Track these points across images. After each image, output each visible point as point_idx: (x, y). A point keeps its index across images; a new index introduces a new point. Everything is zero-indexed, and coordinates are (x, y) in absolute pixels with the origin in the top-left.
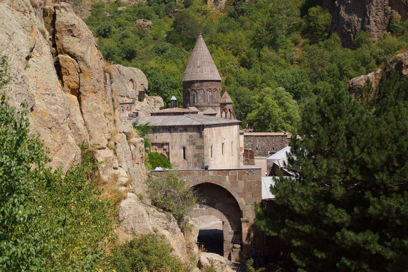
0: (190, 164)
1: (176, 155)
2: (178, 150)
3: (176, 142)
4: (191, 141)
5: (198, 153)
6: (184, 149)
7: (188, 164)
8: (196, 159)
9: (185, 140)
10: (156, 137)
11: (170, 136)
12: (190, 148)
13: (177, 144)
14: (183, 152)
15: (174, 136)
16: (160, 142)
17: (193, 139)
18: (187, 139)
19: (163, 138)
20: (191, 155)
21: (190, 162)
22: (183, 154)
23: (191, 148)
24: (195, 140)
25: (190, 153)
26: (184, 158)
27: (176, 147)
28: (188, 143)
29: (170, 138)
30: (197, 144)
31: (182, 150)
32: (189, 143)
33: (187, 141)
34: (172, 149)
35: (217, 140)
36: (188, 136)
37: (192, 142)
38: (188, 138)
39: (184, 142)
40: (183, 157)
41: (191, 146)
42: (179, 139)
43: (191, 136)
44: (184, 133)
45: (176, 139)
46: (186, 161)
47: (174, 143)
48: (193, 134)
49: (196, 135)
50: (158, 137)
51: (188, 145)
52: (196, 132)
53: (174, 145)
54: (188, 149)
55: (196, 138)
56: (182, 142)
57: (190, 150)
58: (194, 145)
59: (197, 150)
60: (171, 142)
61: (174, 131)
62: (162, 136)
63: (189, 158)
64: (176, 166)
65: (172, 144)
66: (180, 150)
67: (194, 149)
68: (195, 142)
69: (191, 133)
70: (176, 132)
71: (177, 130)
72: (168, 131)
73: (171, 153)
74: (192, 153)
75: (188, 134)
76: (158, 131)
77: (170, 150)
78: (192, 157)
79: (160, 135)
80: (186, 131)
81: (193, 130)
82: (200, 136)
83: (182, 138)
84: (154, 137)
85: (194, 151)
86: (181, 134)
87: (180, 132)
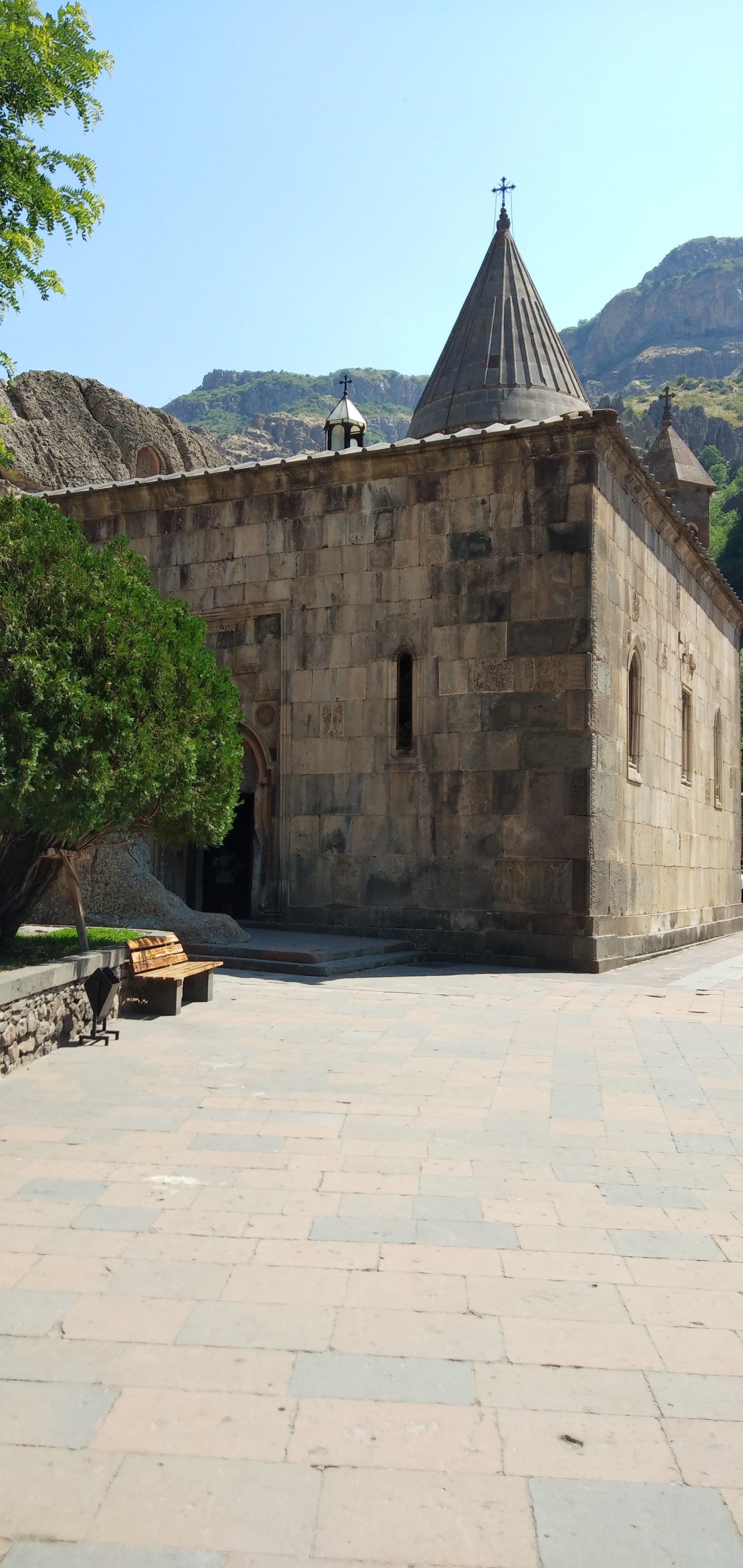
0: (455, 789)
1: (333, 715)
2: (357, 670)
3: (336, 606)
4: (473, 585)
5: (527, 685)
6: (406, 658)
7: (434, 787)
8: (512, 741)
9: (413, 582)
10: (184, 576)
11: (291, 559)
12: (459, 643)
13: (349, 618)
14: (392, 690)
15: (324, 555)
16: (212, 608)
17: (493, 562)
18: (435, 570)
19: (239, 578)
20: (465, 712)
21: (459, 773)
22: (392, 708)
23: (470, 646)
24: (504, 569)
25: (461, 688)
26: (405, 739)
27: (338, 642)
28: (445, 600)
29: (289, 570)
30: (521, 612)
31: (391, 669)
32: (455, 606)
33: (435, 589)
34: (304, 663)
35: (659, 640)
36: (445, 541)
37: (482, 591)
38: (444, 559)
39: (404, 602)
40: (391, 730)
41: (472, 632)
42: (369, 577)
43: (476, 537)
44: (415, 518)
45: (337, 579)
46: (421, 768)
47: (323, 616)
48: (491, 522)
49: (515, 525)
50: (200, 575)
51: (439, 624)
52: (519, 500)
53: (320, 629)
54: (437, 660)
55: (515, 554)
56: (395, 597)
57: (457, 665)
58: (497, 618)
59: (523, 660)
60: (297, 608)
61: (328, 512)
62: (230, 565)
63: (444, 736)
64: (333, 811)
65: (304, 623)
66: (374, 666)
67: (494, 655)
68: (506, 588)
69: (474, 513)
70: (340, 515)
71: (352, 503)
72: (281, 517)
73: (295, 699)
74: (480, 686)
75: (448, 530)
76: (202, 526)
77: (287, 675)
78: (478, 728)
79: (217, 552)
80: (430, 505)
81: (497, 488)
82: (552, 534)
83: (395, 562)
84: (164, 574)
85: (492, 667)
86: (383, 531)
87: (377, 515)
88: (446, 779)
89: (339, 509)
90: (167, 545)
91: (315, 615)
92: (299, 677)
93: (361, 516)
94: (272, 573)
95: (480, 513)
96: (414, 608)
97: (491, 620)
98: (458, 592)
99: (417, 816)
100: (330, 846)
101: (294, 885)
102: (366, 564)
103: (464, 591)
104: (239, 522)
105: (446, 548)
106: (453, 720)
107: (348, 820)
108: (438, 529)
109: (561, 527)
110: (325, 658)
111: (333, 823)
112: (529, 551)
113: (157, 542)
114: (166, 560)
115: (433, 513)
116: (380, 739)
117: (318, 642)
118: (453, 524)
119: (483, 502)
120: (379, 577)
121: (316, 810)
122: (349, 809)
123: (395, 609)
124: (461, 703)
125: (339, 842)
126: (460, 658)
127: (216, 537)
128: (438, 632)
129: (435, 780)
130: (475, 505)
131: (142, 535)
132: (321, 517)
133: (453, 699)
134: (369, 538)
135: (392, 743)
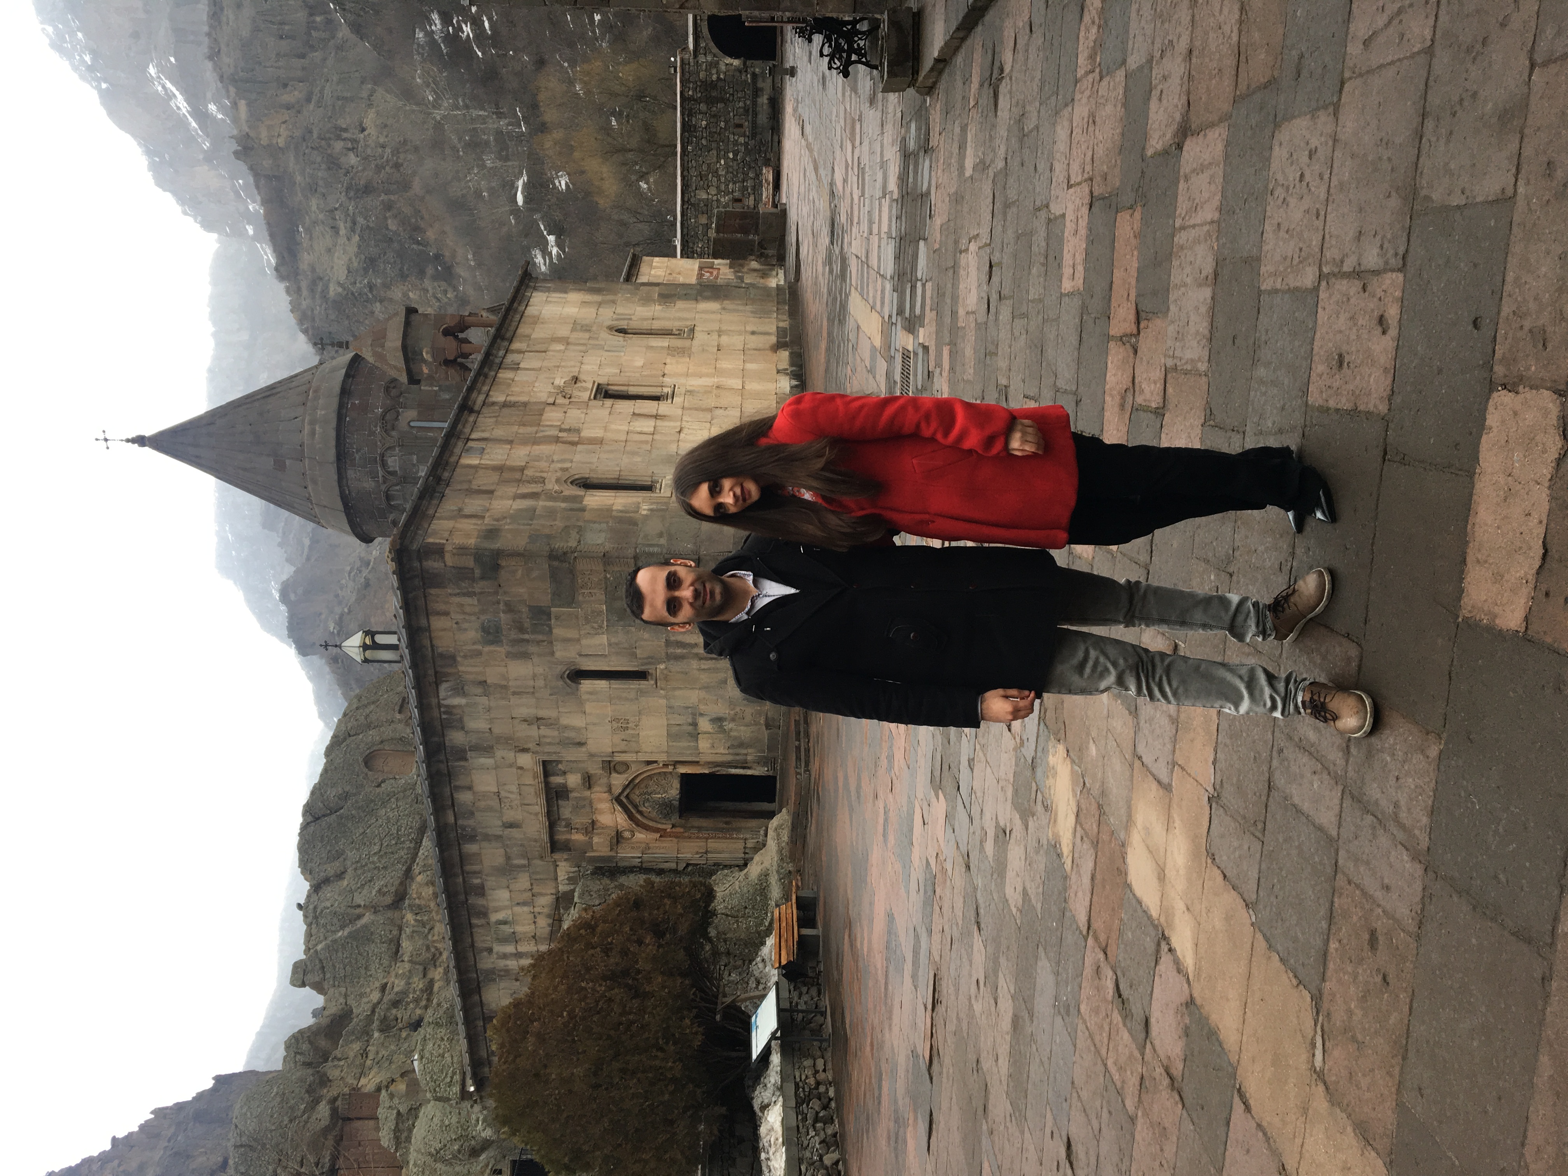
1: (621, 724)
2: (588, 707)
3: (537, 722)
4: (522, 630)
5: (600, 595)
6: (578, 675)
9: (519, 670)
11: (500, 753)
12: (567, 640)
13: (546, 713)
14: (602, 684)
15: (497, 730)
16: (539, 806)
17: (503, 618)
18: (510, 655)
19: (514, 788)
20: (620, 637)
21: (668, 643)
22: (616, 684)
23: (571, 634)
24: (510, 608)
25: (604, 639)
26: (641, 675)
27: (564, 721)
28: (532, 649)
29: (508, 754)
30: (544, 599)
31: (587, 685)
32: (539, 642)
33: (525, 656)
34: (581, 744)
35: (557, 440)
36: (487, 649)
37: (527, 624)
38: (501, 650)
39: (534, 677)
40: (634, 685)
41: (557, 631)
42: (514, 700)
43: (485, 630)
44: (469, 669)
45: (516, 721)
46: (662, 666)
47: (544, 731)
48: (473, 618)
49: (476, 602)
50: (510, 815)
51: (552, 654)
52: (457, 600)
53: (556, 733)
54: (580, 655)
55: (498, 603)
56: (531, 683)
57: (584, 642)
58: (549, 615)
59: (581, 598)
60: (538, 749)
61: (463, 728)
62: (503, 794)
63: (638, 651)
64: (695, 724)
65: (549, 744)
66: (585, 697)
67: (577, 618)
68: (525, 610)
69: (466, 630)
70: (466, 719)
71: (455, 711)
72: (466, 760)
73: (610, 750)
74: (601, 627)
75: (479, 647)
76: (472, 813)
77: (592, 755)
78: (633, 629)
79: (495, 803)
80: (459, 659)
81: (446, 614)
82: (482, 578)
83: (504, 683)
84: (510, 839)
85: (586, 618)
86: (479, 690)
87: (464, 694)
88: (671, 650)
89: (461, 720)
90: (487, 838)
91: (544, 736)
92: (592, 746)
93: (467, 705)
94: (511, 766)
95: (466, 625)
96: (540, 670)
97: (550, 620)
98: (528, 641)
99: (699, 670)
100: (721, 727)
101: (750, 751)
102: (504, 702)
103: (526, 636)
104: (470, 788)
105: (492, 648)
106: (626, 645)
107: (701, 715)
108: (479, 653)
109: (478, 572)
110: (577, 730)
111: (704, 725)
112: (496, 593)
113: (485, 844)
114: (499, 838)
115: (465, 657)
116: (642, 692)
117: (566, 735)
118: (474, 644)
119: (457, 623)
120: (514, 693)
121: (695, 735)
122: (694, 714)
123: (540, 683)
124: (613, 640)
125: (718, 720)
126: (578, 640)
127: (482, 804)
128: (558, 654)
129: (669, 657)
130: (460, 629)
131: (479, 854)
132: (467, 732)
133: (610, 645)
134: (484, 700)
135: (643, 684)
